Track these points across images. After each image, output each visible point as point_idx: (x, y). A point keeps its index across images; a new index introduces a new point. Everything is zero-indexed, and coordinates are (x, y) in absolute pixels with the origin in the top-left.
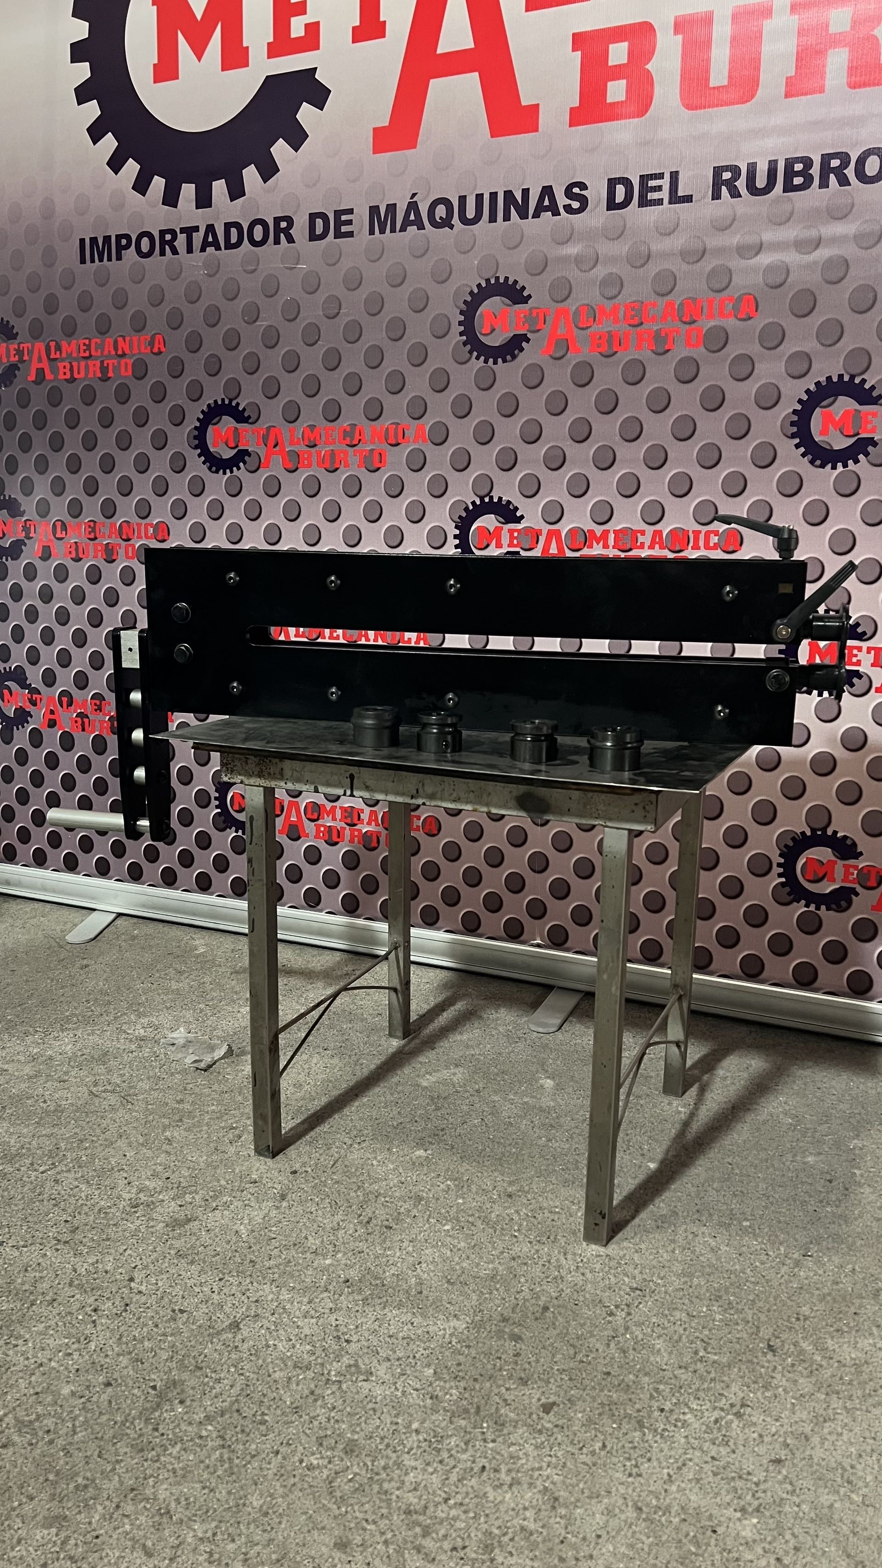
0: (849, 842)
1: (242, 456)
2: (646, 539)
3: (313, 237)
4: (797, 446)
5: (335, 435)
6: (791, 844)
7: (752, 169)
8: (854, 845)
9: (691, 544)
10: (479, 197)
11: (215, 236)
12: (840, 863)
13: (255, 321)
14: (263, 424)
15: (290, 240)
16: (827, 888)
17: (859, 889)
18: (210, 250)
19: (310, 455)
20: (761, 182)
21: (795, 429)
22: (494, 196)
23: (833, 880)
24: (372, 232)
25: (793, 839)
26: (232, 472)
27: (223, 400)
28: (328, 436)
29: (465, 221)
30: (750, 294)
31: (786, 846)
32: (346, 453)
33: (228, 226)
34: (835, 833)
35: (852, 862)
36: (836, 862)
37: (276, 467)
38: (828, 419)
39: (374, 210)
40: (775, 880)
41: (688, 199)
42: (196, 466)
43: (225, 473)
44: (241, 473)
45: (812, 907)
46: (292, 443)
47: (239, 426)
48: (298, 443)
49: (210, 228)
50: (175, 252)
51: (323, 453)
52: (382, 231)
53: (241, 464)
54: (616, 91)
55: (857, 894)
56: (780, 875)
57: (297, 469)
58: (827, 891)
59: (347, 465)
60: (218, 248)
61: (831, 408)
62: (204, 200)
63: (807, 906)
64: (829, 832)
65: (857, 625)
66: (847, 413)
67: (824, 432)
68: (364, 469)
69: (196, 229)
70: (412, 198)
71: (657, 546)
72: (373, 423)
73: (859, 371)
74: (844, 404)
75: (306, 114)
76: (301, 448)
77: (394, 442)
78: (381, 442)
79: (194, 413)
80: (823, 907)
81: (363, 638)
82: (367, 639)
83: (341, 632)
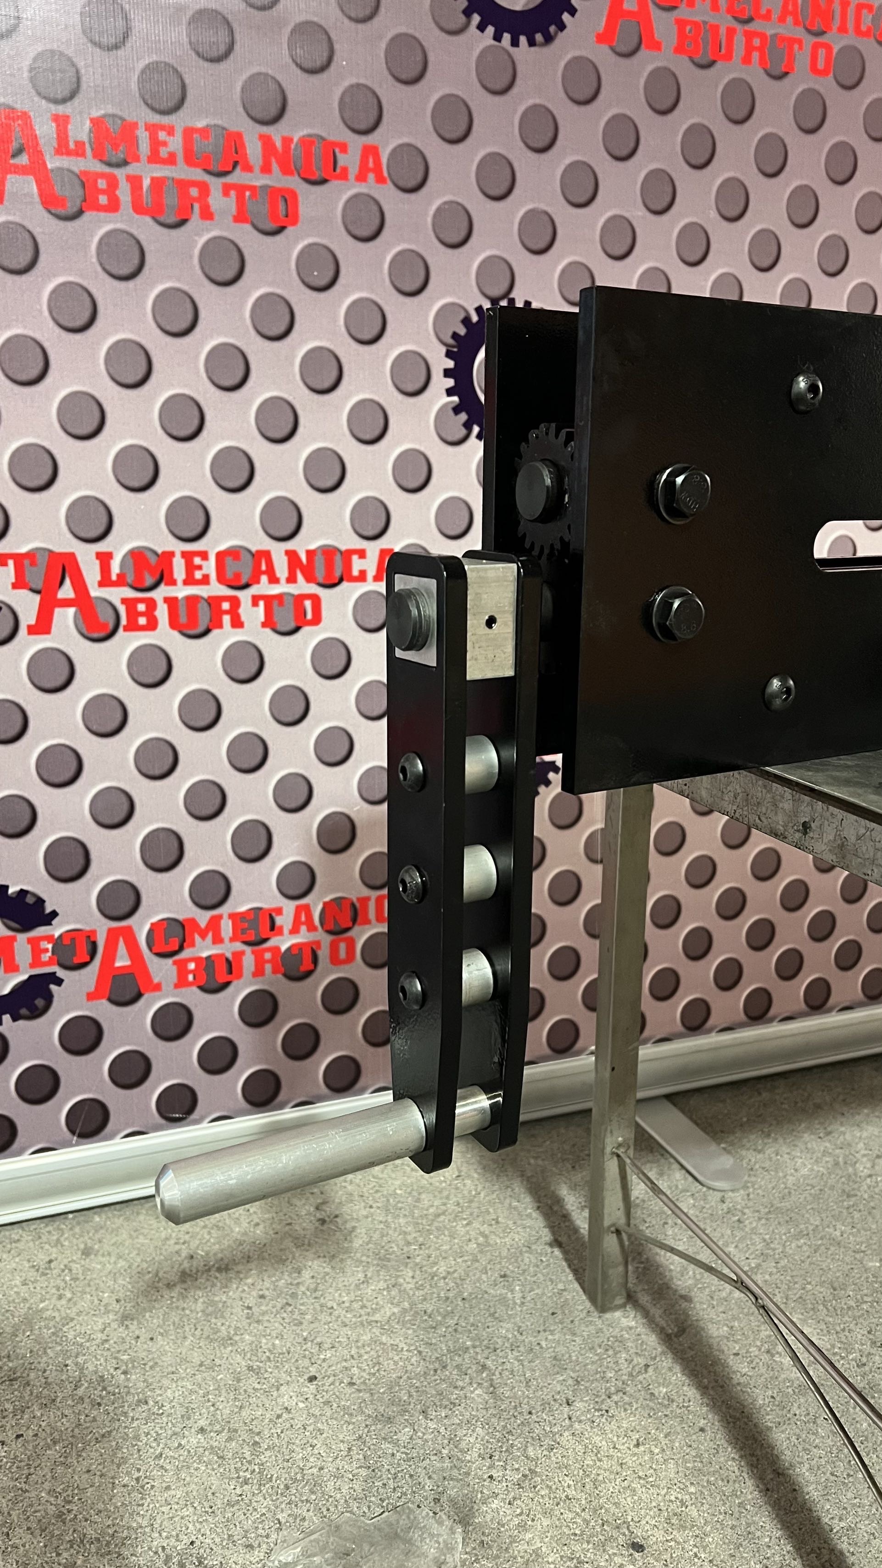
81: (264, 579)
82: (274, 580)
83: (210, 567)
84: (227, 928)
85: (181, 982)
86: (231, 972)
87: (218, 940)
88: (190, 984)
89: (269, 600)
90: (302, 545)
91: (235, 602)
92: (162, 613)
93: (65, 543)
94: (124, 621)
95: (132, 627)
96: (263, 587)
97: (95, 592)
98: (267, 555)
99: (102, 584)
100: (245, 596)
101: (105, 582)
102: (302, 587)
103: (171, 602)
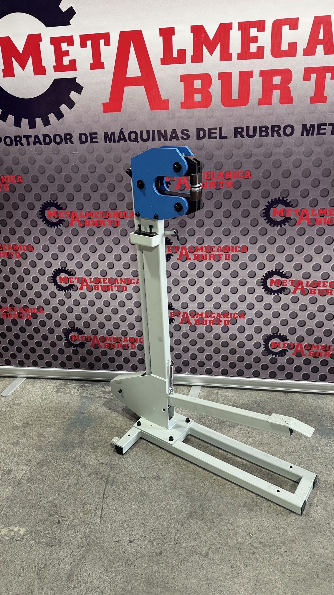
0: (284, 336)
1: (60, 222)
2: (216, 249)
3: (81, 142)
4: (265, 220)
5: (99, 215)
6: (267, 338)
7: (248, 128)
8: (286, 337)
9: (231, 250)
10: (148, 132)
11: (39, 139)
12: (282, 342)
13: (61, 172)
14: (69, 210)
15: (72, 143)
16: (278, 350)
17: (288, 349)
18: (37, 145)
19: (89, 221)
20: (251, 133)
21: (264, 214)
22: (153, 132)
23: (280, 347)
24: (106, 142)
25: (267, 337)
26: (57, 227)
27: (50, 201)
28: (96, 215)
29: (143, 140)
30: (248, 170)
31: (265, 339)
32: (104, 221)
33: (44, 136)
34: (280, 334)
35: (286, 342)
36: (281, 343)
37: (76, 225)
38: (275, 212)
39: (106, 134)
40: (262, 349)
41: (226, 137)
42: (42, 224)
43: (54, 227)
44: (62, 227)
45: (274, 356)
46: (81, 217)
47: (58, 210)
48: (84, 217)
49: (36, 136)
50: (22, 144)
51: (94, 221)
52: (110, 142)
53: (61, 224)
54: (198, 97)
55: (287, 351)
56: (264, 348)
57: (84, 226)
58: (278, 351)
59: (104, 225)
60: (41, 144)
61: (276, 208)
62: (32, 125)
63: (272, 356)
64: (278, 334)
65: (286, 274)
66: (281, 210)
67: (274, 215)
68: (111, 227)
69: (30, 136)
70: (121, 130)
71: (219, 251)
72: (113, 211)
73: (285, 196)
74: (280, 207)
75: (73, 95)
76: (85, 219)
77: (122, 218)
78: (117, 218)
79: (38, 206)
80: (277, 356)
81: (116, 283)
82: (118, 283)
83: (107, 281)
84: (112, 339)
85: (105, 347)
86: (113, 346)
87: (111, 341)
88: (106, 347)
89: (118, 287)
90: (123, 277)
91: (112, 287)
92: (100, 288)
93: (84, 276)
94: (94, 289)
95: (95, 290)
96: (116, 284)
97: (89, 284)
98: (117, 279)
99: (90, 283)
100: (113, 286)
101: (91, 282)
102: (123, 284)
103: (101, 286)
